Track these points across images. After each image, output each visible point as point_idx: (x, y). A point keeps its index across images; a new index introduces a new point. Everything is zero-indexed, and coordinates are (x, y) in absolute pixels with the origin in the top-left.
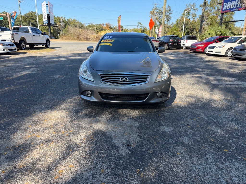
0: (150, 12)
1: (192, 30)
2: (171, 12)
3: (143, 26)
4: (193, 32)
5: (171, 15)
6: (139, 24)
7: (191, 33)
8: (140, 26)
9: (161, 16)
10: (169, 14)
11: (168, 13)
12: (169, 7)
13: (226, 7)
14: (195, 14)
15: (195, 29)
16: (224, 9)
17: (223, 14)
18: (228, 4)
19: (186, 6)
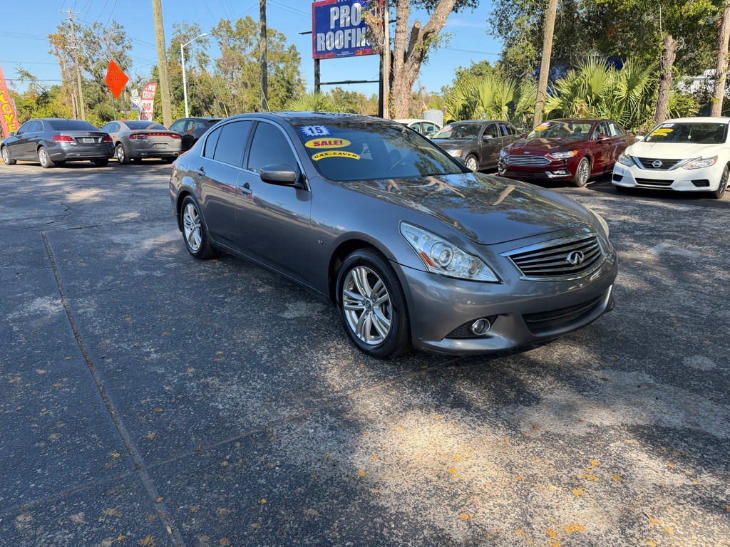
0: (50, 37)
1: (207, 100)
2: (126, 43)
3: (39, 83)
4: (211, 106)
5: (128, 53)
6: (22, 77)
7: (207, 108)
8: (27, 82)
9: (97, 54)
10: (120, 48)
11: (118, 45)
12: (118, 28)
13: (323, 43)
14: (204, 55)
15: (214, 97)
16: (319, 50)
17: (317, 61)
18: (328, 36)
19: (175, 30)
